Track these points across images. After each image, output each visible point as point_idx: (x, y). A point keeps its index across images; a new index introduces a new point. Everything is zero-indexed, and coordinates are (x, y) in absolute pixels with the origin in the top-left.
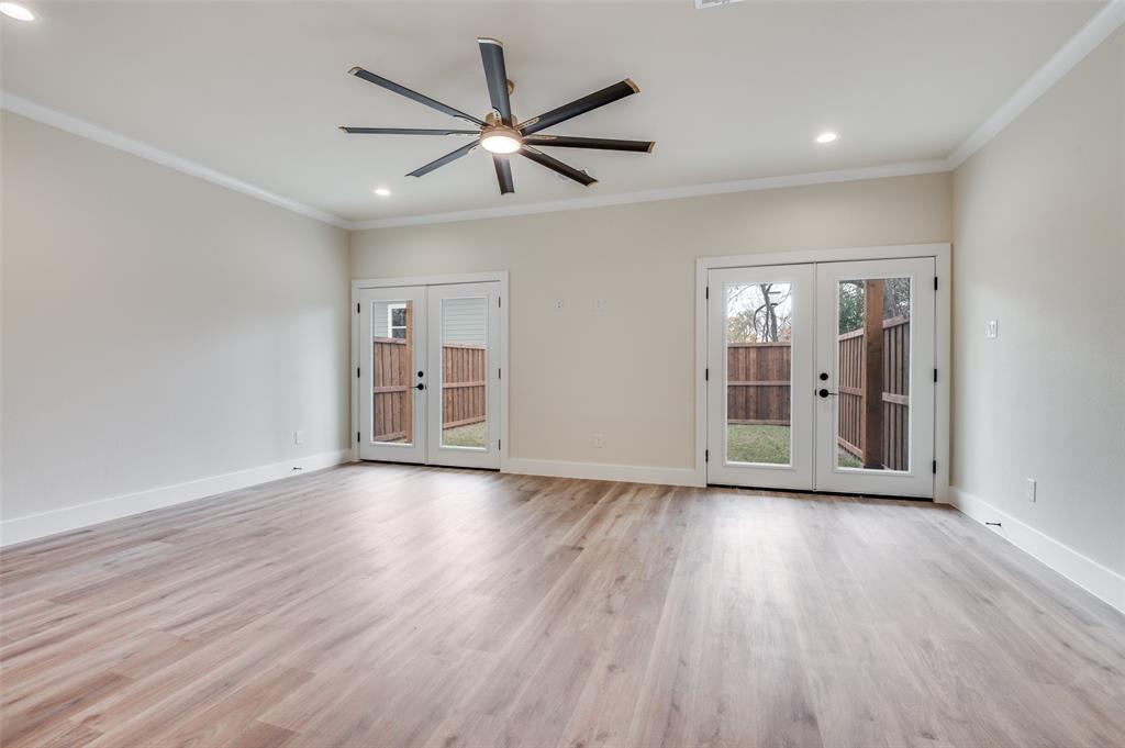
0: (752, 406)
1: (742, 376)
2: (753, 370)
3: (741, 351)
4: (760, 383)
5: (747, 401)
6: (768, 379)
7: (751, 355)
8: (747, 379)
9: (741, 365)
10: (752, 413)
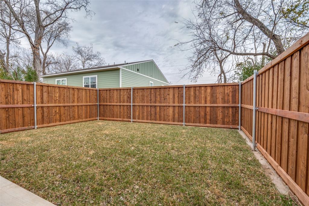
0: (208, 117)
1: (203, 101)
2: (209, 98)
3: (203, 88)
4: (212, 105)
5: (205, 114)
6: (216, 103)
7: (208, 90)
8: (206, 103)
9: (202, 96)
10: (208, 121)
